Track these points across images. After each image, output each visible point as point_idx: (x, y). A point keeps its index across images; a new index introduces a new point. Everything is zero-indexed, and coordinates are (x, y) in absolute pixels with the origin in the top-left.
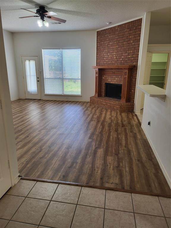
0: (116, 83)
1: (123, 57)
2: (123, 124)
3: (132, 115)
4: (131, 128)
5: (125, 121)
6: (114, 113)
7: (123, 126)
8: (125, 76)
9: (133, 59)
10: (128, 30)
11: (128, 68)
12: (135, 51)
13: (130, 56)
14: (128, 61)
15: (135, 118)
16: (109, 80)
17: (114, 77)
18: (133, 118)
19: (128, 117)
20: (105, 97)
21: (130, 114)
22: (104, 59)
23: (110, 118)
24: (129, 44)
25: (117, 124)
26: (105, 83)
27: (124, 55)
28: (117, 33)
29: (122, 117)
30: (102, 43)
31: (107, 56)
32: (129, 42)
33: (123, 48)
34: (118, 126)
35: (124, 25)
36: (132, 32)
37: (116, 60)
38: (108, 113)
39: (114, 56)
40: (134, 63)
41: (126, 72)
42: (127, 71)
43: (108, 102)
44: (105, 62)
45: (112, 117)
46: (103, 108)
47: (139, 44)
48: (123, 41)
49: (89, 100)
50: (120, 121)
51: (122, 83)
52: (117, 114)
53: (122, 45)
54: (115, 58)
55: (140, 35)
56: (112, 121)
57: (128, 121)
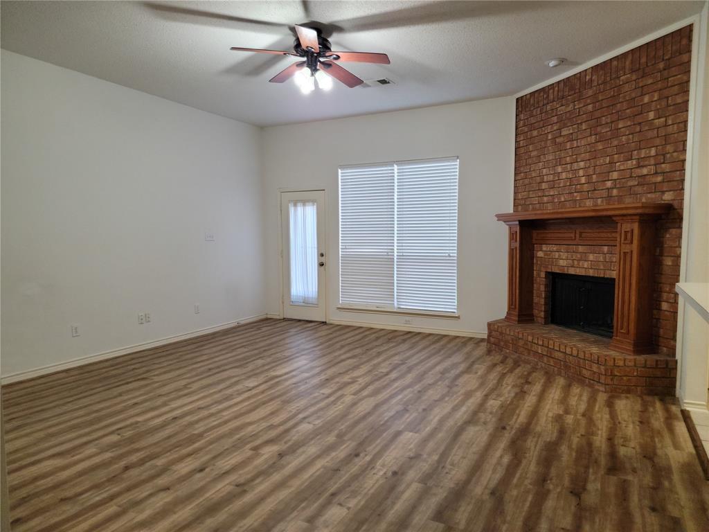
0: (591, 273)
1: (615, 175)
2: (613, 454)
3: (667, 410)
5: (626, 440)
6: (581, 396)
7: (615, 465)
8: (627, 248)
9: (659, 179)
10: (634, 77)
11: (641, 215)
12: (669, 148)
13: (645, 171)
14: (639, 189)
15: (681, 428)
16: (562, 263)
17: (581, 249)
18: (671, 429)
19: (644, 422)
20: (546, 323)
21: (658, 405)
22: (544, 186)
23: (558, 419)
24: (640, 124)
25: (586, 454)
26: (548, 273)
27: (622, 168)
28: (590, 93)
29: (613, 415)
30: (535, 133)
31: (551, 178)
32: (639, 119)
33: (615, 143)
34: (587, 467)
35: (615, 63)
36: (650, 81)
37: (586, 187)
38: (555, 393)
39: (581, 173)
40: (668, 197)
41: (632, 231)
42: (636, 226)
43: (557, 344)
44: (545, 199)
45: (567, 412)
46: (534, 369)
47: (686, 122)
48: (615, 117)
49: (483, 333)
50: (600, 440)
51: (614, 275)
52: (592, 400)
53: (609, 133)
54: (583, 180)
56: (562, 432)
57: (642, 441)
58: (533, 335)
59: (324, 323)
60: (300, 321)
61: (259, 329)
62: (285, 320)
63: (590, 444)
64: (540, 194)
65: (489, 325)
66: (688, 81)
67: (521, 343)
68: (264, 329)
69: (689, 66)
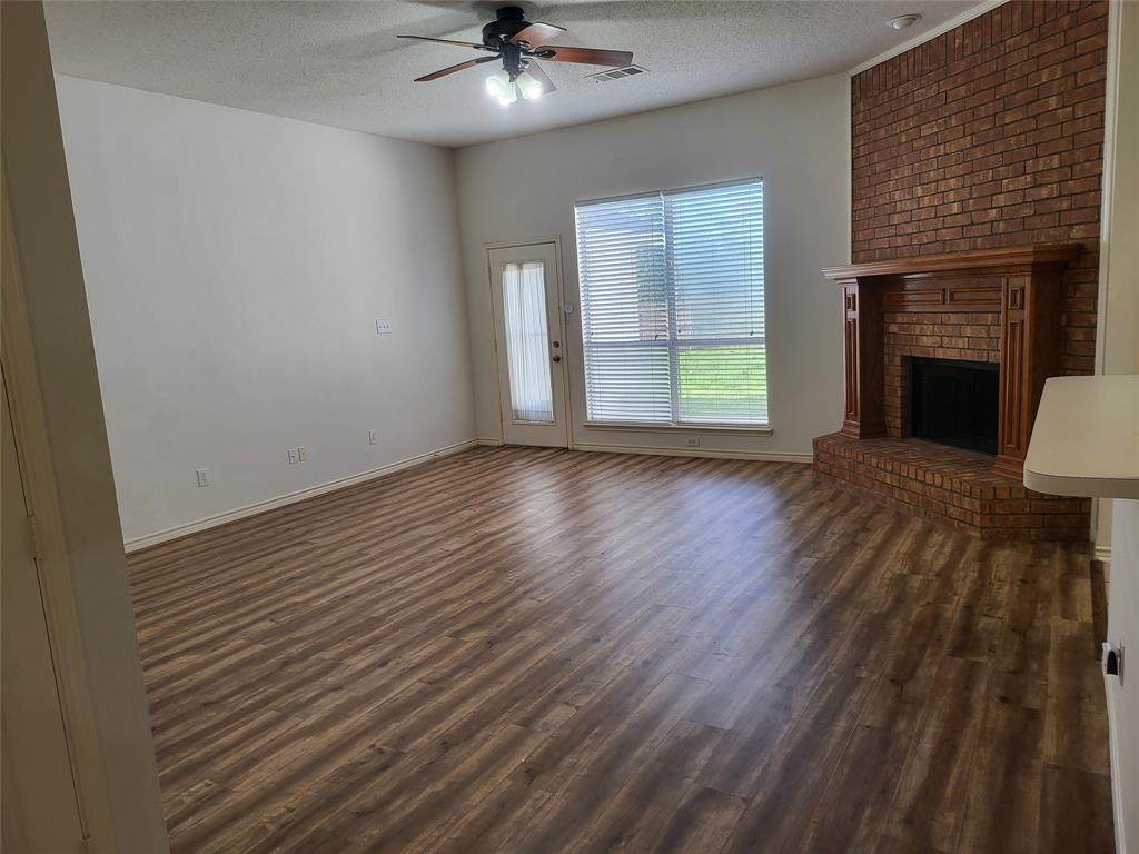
0: (969, 356)
1: (1001, 200)
2: (967, 629)
3: (1070, 563)
4: (1020, 670)
5: (994, 606)
6: (942, 546)
7: (967, 641)
8: (1015, 316)
9: (1065, 205)
10: (1027, 41)
11: (1034, 265)
12: (1080, 155)
13: (1044, 193)
14: (1037, 222)
15: (1083, 588)
16: (926, 341)
17: (954, 319)
18: (1066, 589)
19: (1028, 581)
20: (904, 436)
21: (1059, 554)
22: (896, 219)
23: (901, 580)
24: (1034, 117)
25: (926, 631)
26: (904, 358)
27: (1011, 187)
28: (962, 66)
29: (984, 575)
30: (882, 132)
31: (908, 205)
32: (1034, 109)
33: (1001, 148)
34: (924, 647)
35: (997, 17)
36: (1049, 47)
37: (961, 220)
38: (904, 544)
39: (951, 196)
40: (1077, 233)
41: (1024, 288)
42: (1027, 282)
43: (912, 470)
44: (899, 239)
45: (914, 571)
46: (879, 510)
47: (1103, 112)
48: (1000, 105)
50: (953, 611)
51: (997, 357)
52: (959, 551)
53: (991, 133)
54: (955, 208)
55: (1105, 56)
56: (899, 600)
57: (1016, 608)
58: (879, 456)
59: (566, 450)
60: (528, 447)
61: (466, 463)
62: (505, 447)
63: (937, 617)
64: (892, 232)
65: (816, 442)
66: (1105, 47)
67: (861, 469)
68: (474, 463)
69: (1106, 22)
